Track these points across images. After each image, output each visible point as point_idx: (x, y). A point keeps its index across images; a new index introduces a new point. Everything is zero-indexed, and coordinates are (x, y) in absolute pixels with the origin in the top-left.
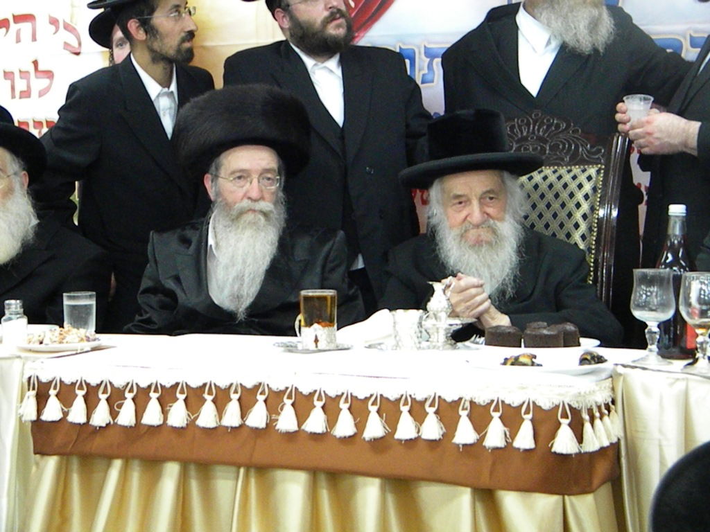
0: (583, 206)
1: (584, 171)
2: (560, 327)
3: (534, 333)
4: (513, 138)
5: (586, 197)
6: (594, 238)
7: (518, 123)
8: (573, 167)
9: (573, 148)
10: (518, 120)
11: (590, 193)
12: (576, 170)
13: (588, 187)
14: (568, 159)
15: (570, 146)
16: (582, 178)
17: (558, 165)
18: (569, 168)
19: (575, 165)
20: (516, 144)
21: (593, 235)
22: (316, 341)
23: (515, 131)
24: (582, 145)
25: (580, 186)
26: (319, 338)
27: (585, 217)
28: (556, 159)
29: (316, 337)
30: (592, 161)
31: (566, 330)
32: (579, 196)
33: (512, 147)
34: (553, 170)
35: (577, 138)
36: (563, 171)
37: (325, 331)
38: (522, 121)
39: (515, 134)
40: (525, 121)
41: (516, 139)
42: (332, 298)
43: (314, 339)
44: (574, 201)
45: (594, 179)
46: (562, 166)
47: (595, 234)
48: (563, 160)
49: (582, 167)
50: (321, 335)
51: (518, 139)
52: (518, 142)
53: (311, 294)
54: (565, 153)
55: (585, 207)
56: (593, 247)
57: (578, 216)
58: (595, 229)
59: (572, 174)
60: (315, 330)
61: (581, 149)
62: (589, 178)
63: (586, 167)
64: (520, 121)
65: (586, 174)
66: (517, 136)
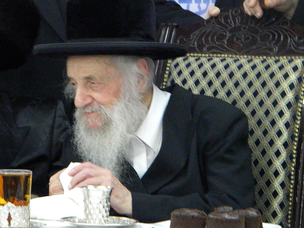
0: (288, 95)
1: (290, 61)
2: (243, 212)
3: (216, 217)
4: (226, 28)
5: (292, 86)
6: (298, 126)
7: (232, 13)
8: (281, 58)
9: (282, 39)
10: (232, 11)
11: (295, 82)
12: (284, 60)
13: (293, 77)
14: (277, 50)
15: (279, 36)
16: (289, 68)
17: (267, 55)
18: (277, 58)
19: (283, 55)
20: (230, 33)
21: (297, 124)
22: (9, 219)
23: (229, 21)
24: (291, 37)
25: (286, 76)
26: (12, 217)
27: (289, 105)
28: (266, 49)
29: (9, 214)
30: (299, 52)
31: (248, 215)
32: (285, 85)
33: (225, 36)
34: (262, 59)
35: (286, 30)
36: (270, 61)
37: (18, 209)
38: (236, 12)
39: (228, 23)
40: (239, 12)
41: (230, 28)
42: (27, 177)
43: (7, 217)
44: (280, 89)
45: (300, 70)
46: (271, 56)
47: (299, 122)
48: (271, 50)
49: (289, 58)
50: (14, 214)
51: (231, 29)
52: (230, 31)
53: (6, 173)
54: (274, 44)
55: (290, 96)
56: (297, 135)
57: (282, 104)
58: (299, 118)
59: (279, 64)
60: (9, 208)
61: (289, 40)
62: (295, 69)
63: (293, 58)
64: (234, 13)
65: (293, 65)
66: (230, 26)
